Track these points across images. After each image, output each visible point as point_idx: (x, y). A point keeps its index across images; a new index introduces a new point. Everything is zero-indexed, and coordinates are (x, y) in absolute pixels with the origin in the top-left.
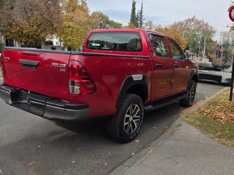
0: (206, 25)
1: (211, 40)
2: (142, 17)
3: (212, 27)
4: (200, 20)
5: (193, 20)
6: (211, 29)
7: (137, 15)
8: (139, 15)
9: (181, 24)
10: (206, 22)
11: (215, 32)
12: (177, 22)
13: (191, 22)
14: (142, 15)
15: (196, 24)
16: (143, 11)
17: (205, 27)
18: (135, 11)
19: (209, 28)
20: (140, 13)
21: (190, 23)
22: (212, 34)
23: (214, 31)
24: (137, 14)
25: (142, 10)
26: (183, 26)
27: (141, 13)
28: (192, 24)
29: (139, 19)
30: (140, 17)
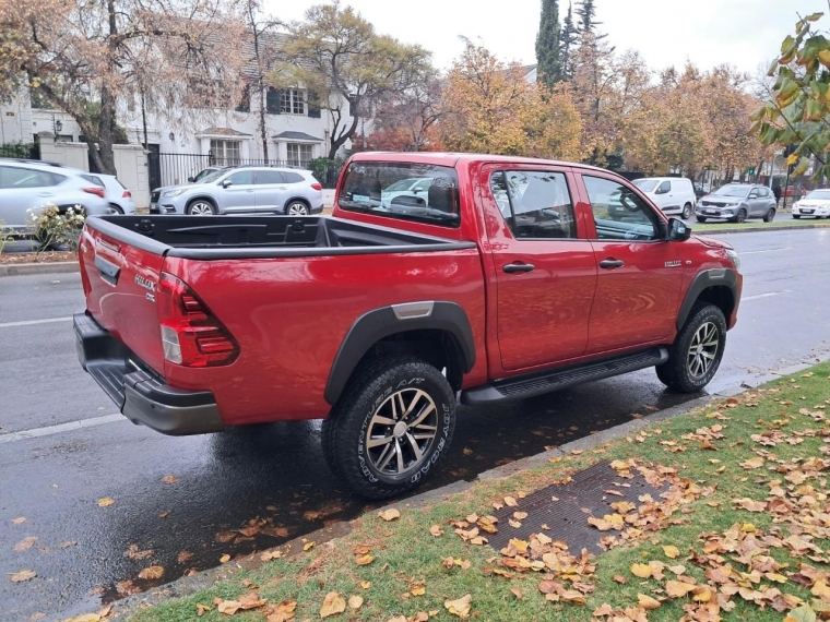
2: (593, 30)
7: (568, 20)
8: (576, 19)
14: (592, 19)
16: (594, 3)
18: (557, 6)
20: (581, 12)
24: (567, 15)
27: (588, 13)
29: (574, 35)
30: (582, 27)
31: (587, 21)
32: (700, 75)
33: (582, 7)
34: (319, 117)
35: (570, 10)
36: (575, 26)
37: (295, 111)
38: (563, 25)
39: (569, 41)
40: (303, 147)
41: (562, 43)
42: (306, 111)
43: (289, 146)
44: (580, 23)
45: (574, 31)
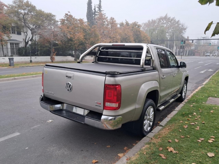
0: (178, 23)
2: (102, 12)
3: (183, 24)
7: (95, 9)
8: (97, 9)
9: (154, 22)
10: (177, 20)
11: (185, 29)
13: (164, 20)
14: (101, 9)
15: (168, 22)
18: (92, 5)
19: (181, 26)
20: (98, 7)
22: (183, 31)
25: (100, 4)
27: (100, 8)
28: (164, 22)
30: (99, 11)
31: (100, 10)
33: (98, 6)
34: (21, 35)
35: (95, 7)
36: (97, 11)
37: (12, 33)
38: (94, 11)
39: (95, 15)
40: (16, 44)
41: (94, 15)
42: (16, 33)
43: (11, 44)
44: (98, 10)
45: (97, 12)
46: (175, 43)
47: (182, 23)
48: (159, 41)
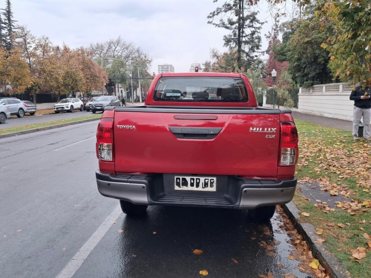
0: (138, 51)
1: (147, 73)
2: (13, 24)
3: (146, 54)
4: (127, 43)
5: (118, 43)
6: (145, 57)
8: (3, 17)
9: (100, 47)
10: (136, 47)
11: (150, 62)
12: (95, 44)
13: (116, 46)
14: (12, 19)
15: (122, 48)
16: (12, 11)
17: (137, 55)
19: (142, 56)
20: (5, 14)
21: (114, 48)
22: (148, 65)
23: (149, 60)
25: (9, 8)
26: (105, 51)
27: (9, 15)
28: (117, 49)
30: (7, 21)
31: (9, 19)
32: (70, 50)
33: (5, 11)
36: (3, 21)
44: (6, 20)
45: (3, 23)
46: (139, 83)
47: (144, 53)
48: (118, 79)
